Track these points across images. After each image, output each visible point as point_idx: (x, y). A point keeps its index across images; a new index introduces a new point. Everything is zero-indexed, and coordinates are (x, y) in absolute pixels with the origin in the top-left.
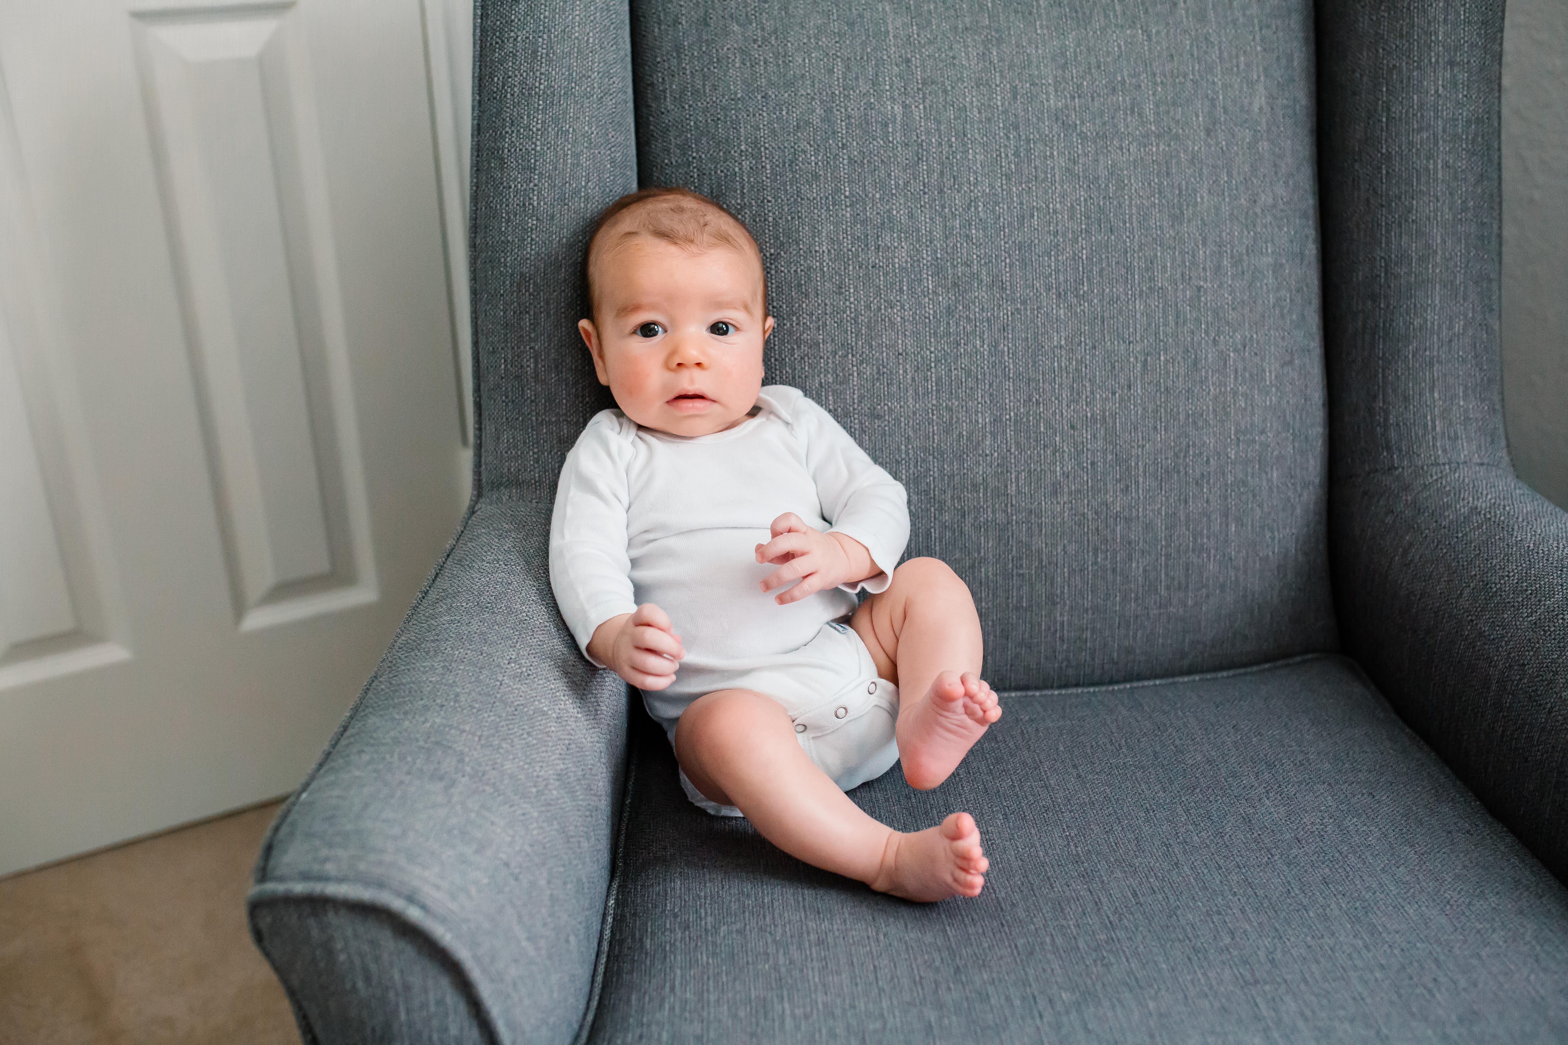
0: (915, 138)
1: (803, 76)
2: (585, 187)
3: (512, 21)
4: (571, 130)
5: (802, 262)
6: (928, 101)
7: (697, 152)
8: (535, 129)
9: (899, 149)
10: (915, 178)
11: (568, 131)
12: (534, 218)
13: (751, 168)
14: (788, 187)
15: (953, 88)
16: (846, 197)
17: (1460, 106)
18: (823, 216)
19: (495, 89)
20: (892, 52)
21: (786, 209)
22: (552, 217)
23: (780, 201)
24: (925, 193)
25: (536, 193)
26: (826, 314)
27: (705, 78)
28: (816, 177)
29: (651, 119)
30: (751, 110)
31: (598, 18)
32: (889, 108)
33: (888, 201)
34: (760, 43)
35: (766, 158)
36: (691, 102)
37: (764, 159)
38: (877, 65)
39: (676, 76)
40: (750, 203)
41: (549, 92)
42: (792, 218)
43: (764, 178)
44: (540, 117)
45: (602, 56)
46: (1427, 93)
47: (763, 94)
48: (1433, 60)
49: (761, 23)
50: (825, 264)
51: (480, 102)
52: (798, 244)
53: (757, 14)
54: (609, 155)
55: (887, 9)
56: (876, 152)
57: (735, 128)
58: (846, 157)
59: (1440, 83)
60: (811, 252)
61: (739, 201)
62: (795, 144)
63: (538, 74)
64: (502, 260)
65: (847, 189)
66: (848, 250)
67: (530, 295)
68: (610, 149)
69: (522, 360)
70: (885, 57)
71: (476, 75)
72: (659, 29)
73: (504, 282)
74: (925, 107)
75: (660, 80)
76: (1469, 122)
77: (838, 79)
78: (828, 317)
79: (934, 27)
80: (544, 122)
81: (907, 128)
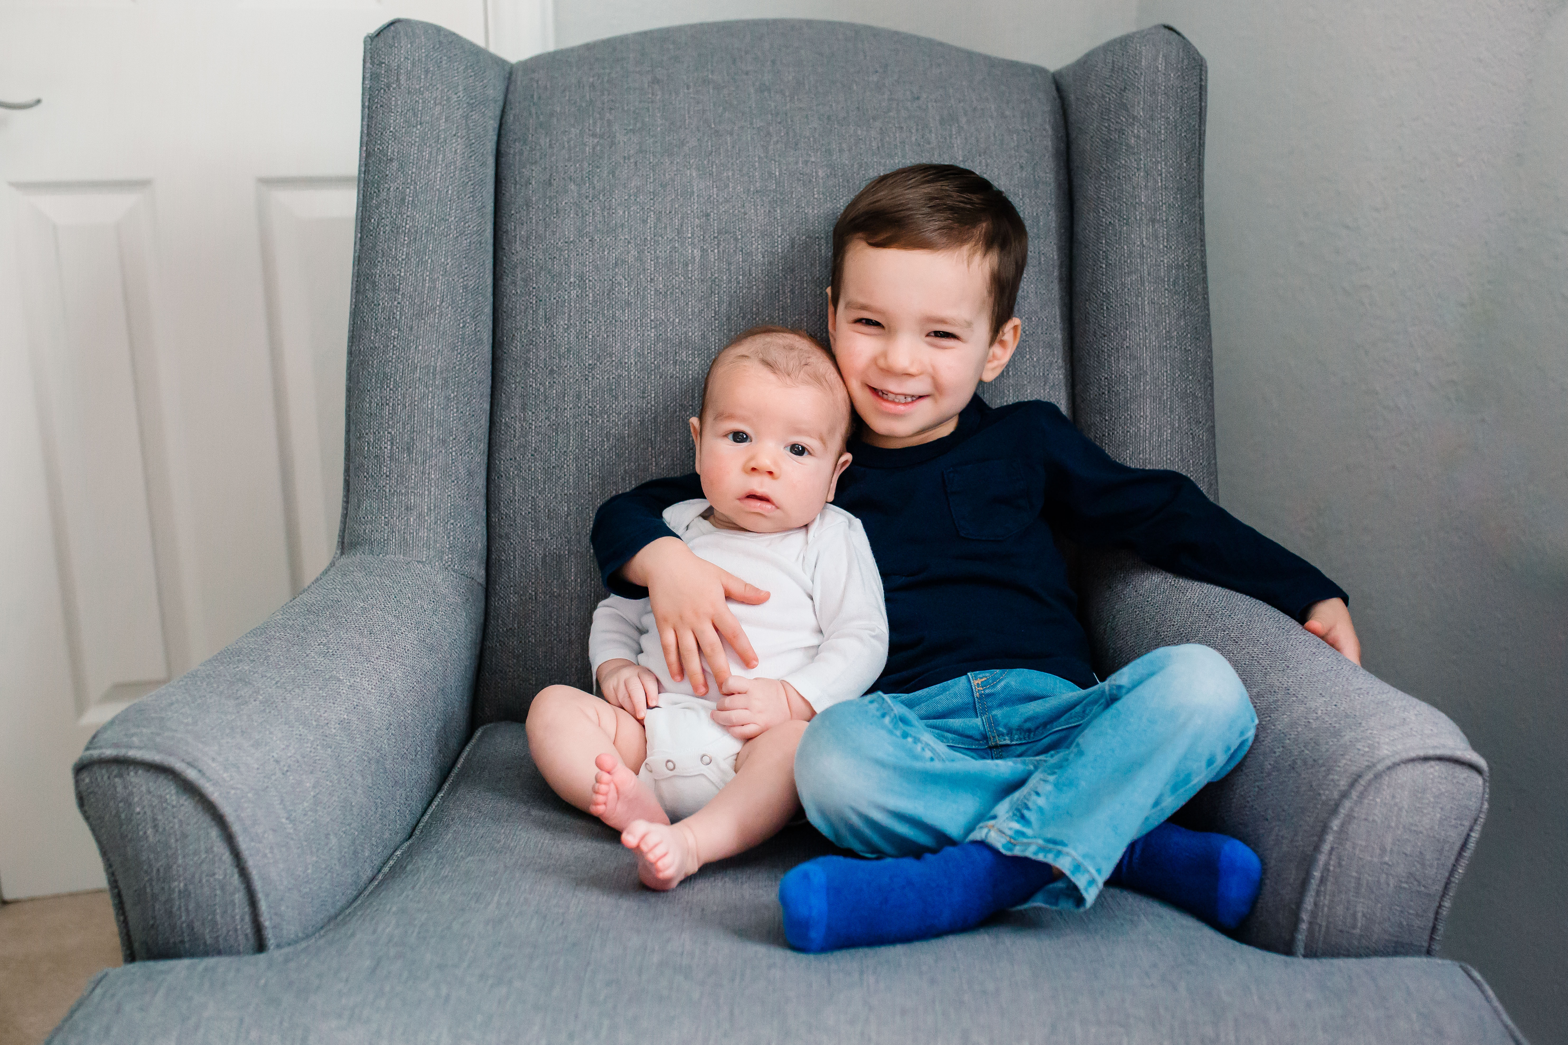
0: (710, 275)
1: (623, 225)
2: (439, 306)
3: (387, 175)
4: (430, 261)
5: (614, 371)
6: (721, 247)
7: (536, 283)
8: (400, 259)
9: (696, 284)
10: (708, 307)
11: (427, 261)
12: (397, 329)
13: (577, 296)
14: (606, 312)
15: (742, 237)
16: (651, 321)
17: (1162, 254)
18: (632, 335)
19: (372, 228)
20: (695, 208)
21: (603, 329)
22: (411, 329)
23: (598, 322)
24: (715, 319)
25: (399, 309)
26: (631, 414)
27: (547, 226)
28: (629, 304)
29: (505, 258)
30: (580, 250)
31: (457, 176)
32: (690, 251)
33: (685, 324)
34: (591, 199)
35: (589, 288)
36: (534, 245)
37: (587, 289)
38: (682, 218)
39: (525, 224)
40: (575, 324)
41: (413, 231)
42: (607, 336)
43: (587, 304)
44: (405, 249)
45: (460, 204)
46: (1134, 243)
47: (590, 238)
48: (1138, 217)
49: (593, 183)
50: (632, 373)
51: (361, 238)
52: (611, 357)
53: (590, 177)
54: (462, 282)
55: (694, 174)
56: (677, 286)
57: (567, 265)
58: (653, 289)
59: (1144, 236)
60: (621, 363)
61: (566, 322)
62: (613, 277)
63: (405, 216)
64: (370, 362)
65: (653, 314)
66: (651, 363)
67: (390, 390)
68: (463, 278)
69: (381, 443)
70: (689, 212)
71: (359, 217)
72: (515, 188)
73: (371, 380)
74: (719, 251)
75: (513, 228)
76: (1170, 267)
77: (650, 228)
78: (633, 416)
79: (731, 189)
80: (407, 254)
81: (703, 267)
